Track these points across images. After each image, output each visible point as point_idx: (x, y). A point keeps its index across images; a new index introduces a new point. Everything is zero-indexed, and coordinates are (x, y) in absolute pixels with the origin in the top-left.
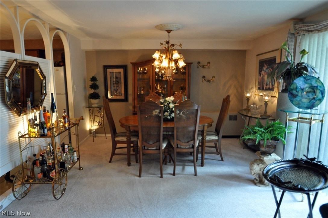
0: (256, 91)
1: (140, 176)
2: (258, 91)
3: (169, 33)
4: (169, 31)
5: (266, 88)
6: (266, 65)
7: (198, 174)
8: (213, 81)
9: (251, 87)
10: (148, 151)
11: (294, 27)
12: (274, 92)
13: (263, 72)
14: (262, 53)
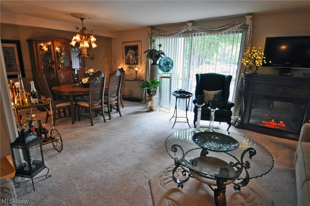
0: (124, 65)
1: (92, 125)
2: (126, 65)
3: (82, 20)
4: (82, 19)
5: (132, 63)
6: (131, 49)
7: (122, 115)
8: (95, 59)
9: (119, 63)
10: (94, 107)
11: (151, 31)
12: (138, 65)
13: (128, 54)
14: (126, 41)
